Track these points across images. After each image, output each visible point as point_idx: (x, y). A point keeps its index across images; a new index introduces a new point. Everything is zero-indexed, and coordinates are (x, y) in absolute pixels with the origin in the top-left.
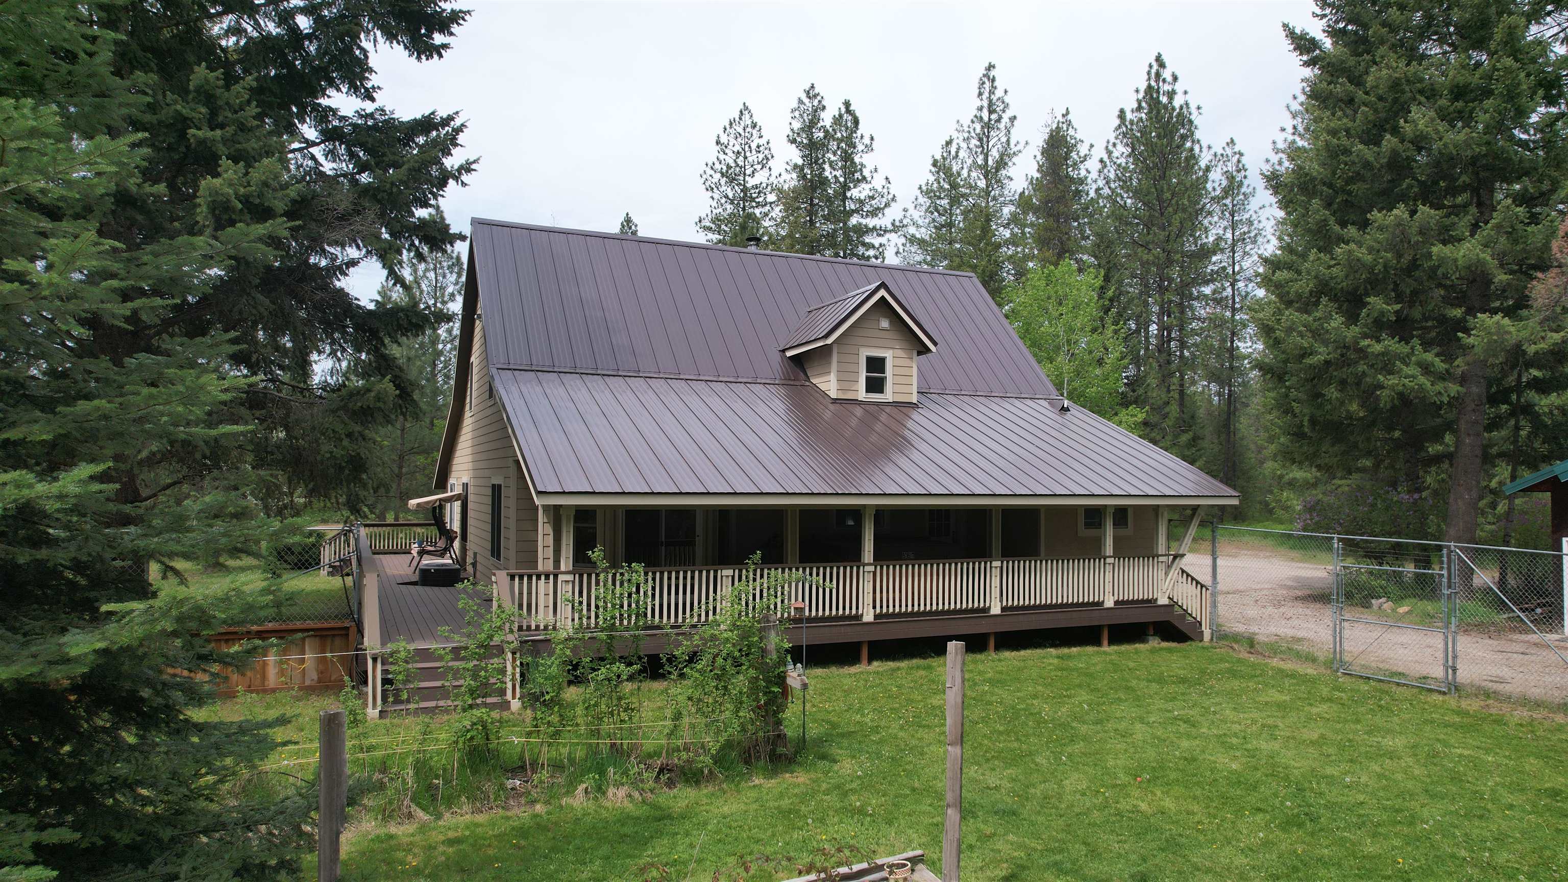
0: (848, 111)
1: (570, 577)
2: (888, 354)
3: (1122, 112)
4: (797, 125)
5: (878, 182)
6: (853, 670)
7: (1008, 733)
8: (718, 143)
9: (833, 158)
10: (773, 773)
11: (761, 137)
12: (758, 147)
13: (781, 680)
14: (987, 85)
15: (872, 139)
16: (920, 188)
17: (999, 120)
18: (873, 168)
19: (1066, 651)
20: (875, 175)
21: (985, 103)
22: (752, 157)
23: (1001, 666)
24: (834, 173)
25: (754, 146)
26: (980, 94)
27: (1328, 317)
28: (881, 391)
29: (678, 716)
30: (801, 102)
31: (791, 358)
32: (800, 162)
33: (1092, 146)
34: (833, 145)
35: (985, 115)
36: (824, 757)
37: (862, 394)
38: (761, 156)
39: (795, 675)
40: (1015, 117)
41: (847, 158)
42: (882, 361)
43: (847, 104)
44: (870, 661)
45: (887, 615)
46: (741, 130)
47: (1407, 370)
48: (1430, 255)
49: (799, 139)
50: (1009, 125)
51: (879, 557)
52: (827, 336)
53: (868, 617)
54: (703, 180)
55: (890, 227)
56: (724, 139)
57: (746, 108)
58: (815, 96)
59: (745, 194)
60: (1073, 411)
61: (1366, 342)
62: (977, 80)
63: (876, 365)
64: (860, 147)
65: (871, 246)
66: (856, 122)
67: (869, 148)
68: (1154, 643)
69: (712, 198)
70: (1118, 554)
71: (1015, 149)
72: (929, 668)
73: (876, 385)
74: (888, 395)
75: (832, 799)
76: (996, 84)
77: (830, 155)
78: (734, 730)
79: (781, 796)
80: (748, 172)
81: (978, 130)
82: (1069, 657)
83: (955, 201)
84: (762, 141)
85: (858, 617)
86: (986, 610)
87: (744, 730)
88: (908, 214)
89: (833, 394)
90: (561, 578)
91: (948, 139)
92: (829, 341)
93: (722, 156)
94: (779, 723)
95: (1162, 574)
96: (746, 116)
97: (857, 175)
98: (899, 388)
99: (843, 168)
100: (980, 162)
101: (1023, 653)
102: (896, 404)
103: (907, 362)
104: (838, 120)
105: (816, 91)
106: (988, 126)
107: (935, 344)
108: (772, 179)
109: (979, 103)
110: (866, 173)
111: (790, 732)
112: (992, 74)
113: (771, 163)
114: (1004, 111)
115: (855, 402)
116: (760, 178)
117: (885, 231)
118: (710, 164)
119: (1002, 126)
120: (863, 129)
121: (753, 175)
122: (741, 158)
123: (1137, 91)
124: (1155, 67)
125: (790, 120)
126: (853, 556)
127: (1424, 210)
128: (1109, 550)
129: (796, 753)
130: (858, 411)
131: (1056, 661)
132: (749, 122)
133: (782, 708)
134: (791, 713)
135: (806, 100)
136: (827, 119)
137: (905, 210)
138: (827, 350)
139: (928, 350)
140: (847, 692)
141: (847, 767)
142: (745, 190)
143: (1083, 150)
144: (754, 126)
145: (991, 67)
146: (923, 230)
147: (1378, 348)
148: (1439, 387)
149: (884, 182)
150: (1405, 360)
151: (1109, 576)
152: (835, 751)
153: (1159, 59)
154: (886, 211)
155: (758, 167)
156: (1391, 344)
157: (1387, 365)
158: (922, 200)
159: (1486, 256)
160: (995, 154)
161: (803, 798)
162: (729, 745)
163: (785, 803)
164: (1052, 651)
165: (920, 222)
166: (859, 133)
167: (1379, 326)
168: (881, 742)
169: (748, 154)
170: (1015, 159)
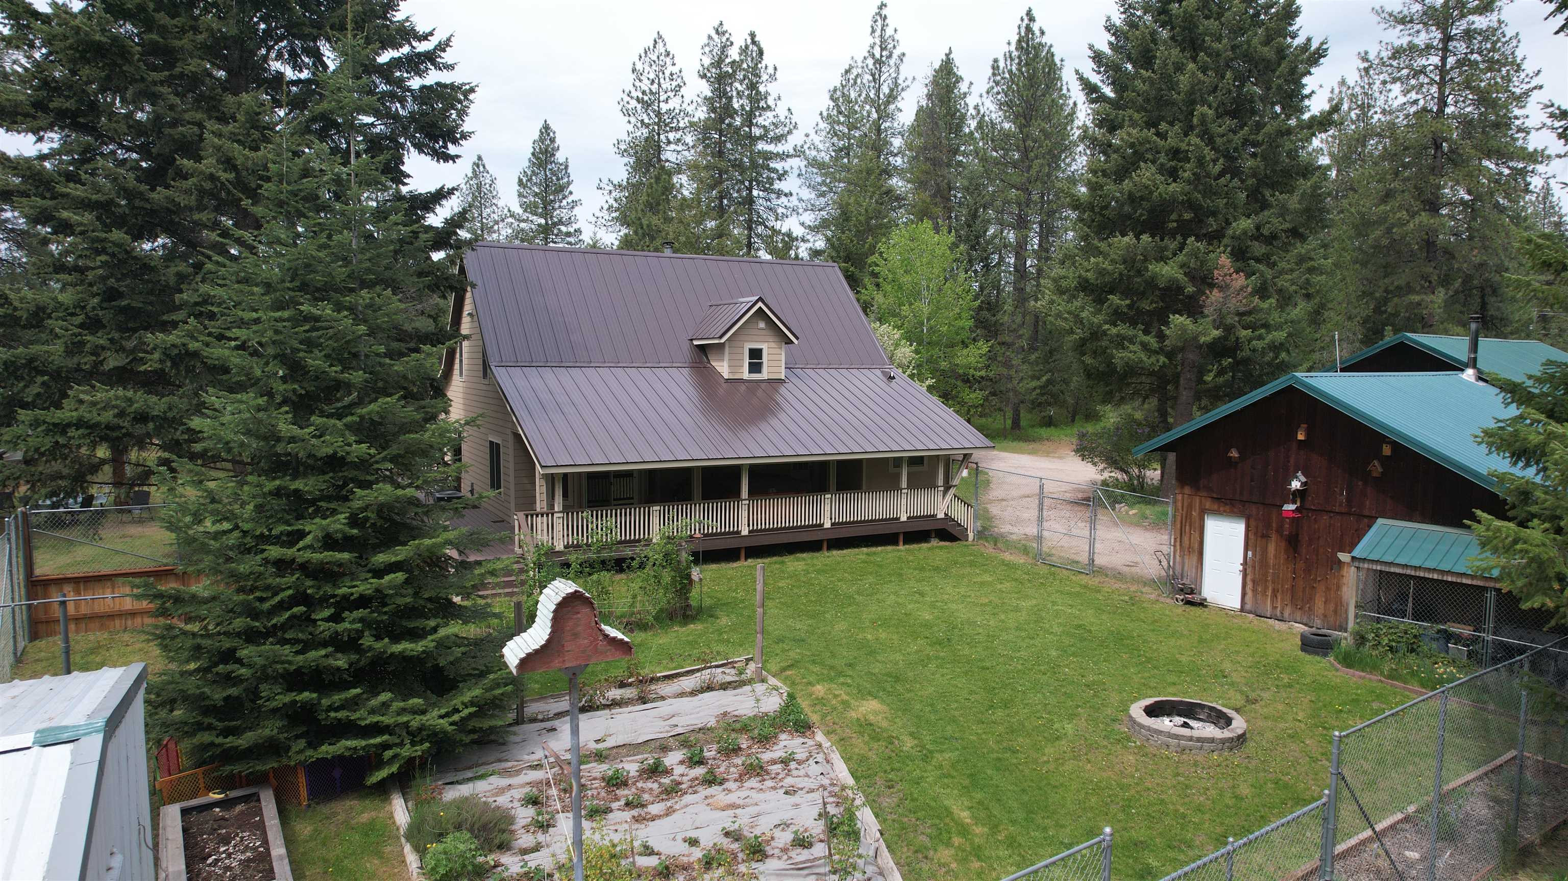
0: (754, 42)
1: (561, 515)
2: (764, 346)
3: (996, 61)
4: (707, 61)
5: (782, 112)
6: (735, 565)
7: (816, 602)
8: (634, 70)
9: (740, 88)
10: (685, 624)
11: (674, 64)
12: (672, 74)
13: (689, 576)
14: (879, 23)
15: (775, 69)
16: (821, 114)
17: (890, 56)
18: (776, 96)
19: (874, 549)
20: (779, 103)
21: (878, 41)
22: (666, 85)
23: (828, 561)
24: (741, 102)
25: (667, 73)
26: (873, 31)
27: (1083, 308)
28: (760, 372)
29: (634, 597)
30: (710, 37)
31: (697, 346)
32: (710, 94)
33: (971, 83)
34: (740, 75)
35: (877, 52)
36: (712, 616)
37: (746, 375)
38: (674, 84)
39: (696, 573)
40: (904, 55)
41: (753, 86)
42: (760, 351)
43: (753, 35)
44: (746, 559)
45: (757, 531)
46: (655, 58)
47: (1132, 347)
48: (1147, 269)
49: (709, 75)
50: (898, 62)
51: (752, 493)
52: (721, 337)
53: (745, 532)
54: (620, 107)
55: (792, 152)
56: (639, 66)
57: (660, 37)
58: (724, 33)
59: (660, 119)
60: (897, 379)
61: (1106, 327)
62: (870, 18)
63: (756, 354)
64: (765, 77)
65: (775, 171)
66: (761, 53)
67: (773, 77)
68: (935, 542)
69: (629, 122)
70: (910, 487)
71: (904, 85)
72: (783, 563)
73: (755, 367)
74: (765, 375)
75: (715, 636)
76: (887, 21)
77: (737, 85)
78: (663, 604)
79: (688, 635)
80: (662, 99)
81: (871, 66)
82: (874, 553)
83: (852, 127)
84: (675, 70)
85: (738, 532)
86: (821, 525)
87: (669, 603)
88: (809, 140)
89: (726, 376)
90: (556, 515)
91: (847, 67)
92: (722, 341)
93: (638, 83)
94: (687, 599)
95: (940, 498)
96: (660, 45)
97: (762, 104)
98: (772, 369)
99: (749, 97)
100: (872, 96)
101: (845, 551)
102: (769, 381)
103: (778, 351)
104: (744, 50)
105: (725, 29)
106: (879, 62)
107: (797, 338)
108: (685, 106)
109: (871, 41)
110: (771, 102)
111: (693, 603)
112: (884, 12)
113: (683, 91)
114: (894, 47)
115: (741, 381)
116: (674, 103)
117: (788, 156)
118: (627, 91)
119: (892, 62)
120: (767, 60)
121: (666, 101)
122: (656, 86)
123: (1009, 43)
124: (1026, 21)
125: (701, 56)
126: (734, 494)
127: (1145, 238)
128: (904, 484)
129: (697, 614)
130: (743, 388)
131: (864, 557)
132: (662, 50)
133: (689, 591)
134: (694, 593)
135: (715, 37)
136: (734, 54)
137: (807, 135)
138: (721, 346)
139: (792, 342)
140: (729, 580)
141: (724, 621)
142: (658, 114)
143: (963, 87)
144: (668, 54)
145: (883, 6)
146: (823, 154)
147: (1114, 331)
148: (1153, 359)
149: (787, 113)
150: (1132, 342)
151: (904, 501)
152: (718, 613)
153: (1029, 13)
154: (789, 137)
155: (671, 94)
156: (1122, 329)
157: (1120, 342)
158: (823, 125)
159: (1180, 277)
160: (885, 89)
161: (700, 636)
162: (661, 610)
163: (691, 638)
164: (865, 550)
165: (821, 146)
166: (764, 63)
167: (1117, 316)
168: (745, 607)
169: (662, 81)
170: (903, 94)
